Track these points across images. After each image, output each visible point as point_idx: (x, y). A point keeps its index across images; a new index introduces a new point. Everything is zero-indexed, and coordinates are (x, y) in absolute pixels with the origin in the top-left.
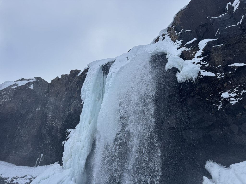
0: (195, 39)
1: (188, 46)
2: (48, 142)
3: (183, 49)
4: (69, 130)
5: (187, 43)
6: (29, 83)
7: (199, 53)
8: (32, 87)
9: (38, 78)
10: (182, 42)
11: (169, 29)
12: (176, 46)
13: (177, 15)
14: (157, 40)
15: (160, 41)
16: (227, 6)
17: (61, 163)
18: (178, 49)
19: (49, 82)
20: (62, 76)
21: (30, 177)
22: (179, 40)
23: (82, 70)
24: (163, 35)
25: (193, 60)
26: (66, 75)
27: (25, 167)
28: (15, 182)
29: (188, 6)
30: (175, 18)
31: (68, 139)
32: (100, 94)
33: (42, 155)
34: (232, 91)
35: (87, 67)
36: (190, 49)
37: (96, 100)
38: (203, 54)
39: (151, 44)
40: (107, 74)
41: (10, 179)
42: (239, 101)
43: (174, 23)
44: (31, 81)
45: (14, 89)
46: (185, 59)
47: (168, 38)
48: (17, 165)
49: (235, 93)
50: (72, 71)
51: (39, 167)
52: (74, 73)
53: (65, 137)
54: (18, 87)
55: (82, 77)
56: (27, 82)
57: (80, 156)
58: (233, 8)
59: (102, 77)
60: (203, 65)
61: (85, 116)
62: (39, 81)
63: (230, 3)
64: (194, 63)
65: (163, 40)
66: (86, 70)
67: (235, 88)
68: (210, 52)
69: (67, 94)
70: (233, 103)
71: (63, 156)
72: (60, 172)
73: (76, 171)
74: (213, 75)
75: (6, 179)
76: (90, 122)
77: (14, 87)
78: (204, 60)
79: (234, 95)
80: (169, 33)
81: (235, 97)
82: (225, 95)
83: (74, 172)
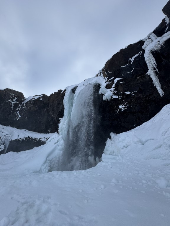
0: (113, 78)
1: (110, 81)
2: (52, 123)
3: (107, 83)
4: (60, 119)
5: (110, 79)
6: (40, 97)
7: (114, 86)
8: (41, 99)
9: (43, 95)
10: (107, 79)
11: (103, 70)
12: (105, 81)
13: (107, 63)
14: (97, 75)
15: (99, 77)
16: (129, 61)
17: (58, 133)
18: (105, 82)
19: (49, 96)
20: (54, 93)
21: (46, 138)
22: (107, 77)
23: (63, 90)
24: (100, 73)
25: (110, 89)
26: (56, 92)
27: (44, 134)
28: (41, 140)
29: (112, 58)
30: (106, 65)
31: (60, 123)
32: (71, 103)
33: (50, 129)
34: (124, 105)
35: (65, 89)
36: (111, 83)
37: (70, 107)
38: (115, 86)
39: (95, 77)
40: (74, 93)
41: (39, 139)
42: (125, 109)
43: (105, 67)
44: (40, 96)
45: (34, 100)
46: (107, 89)
47: (102, 75)
48: (40, 133)
49: (125, 106)
50: (58, 90)
51: (49, 134)
52: (60, 91)
53: (58, 122)
54: (35, 100)
55: (64, 94)
56: (38, 97)
57: (65, 131)
58: (131, 62)
59: (72, 95)
60: (114, 92)
61: (65, 114)
62: (44, 96)
63: (130, 59)
64: (111, 91)
65: (100, 76)
66: (65, 90)
67: (125, 103)
68: (118, 85)
69: (57, 102)
70: (122, 110)
71: (58, 130)
72: (58, 136)
73: (64, 136)
74: (117, 97)
75: (37, 139)
76: (68, 117)
77: (33, 100)
78: (115, 89)
79: (123, 107)
80: (103, 72)
81: (124, 108)
82: (120, 107)
83: (63, 137)
